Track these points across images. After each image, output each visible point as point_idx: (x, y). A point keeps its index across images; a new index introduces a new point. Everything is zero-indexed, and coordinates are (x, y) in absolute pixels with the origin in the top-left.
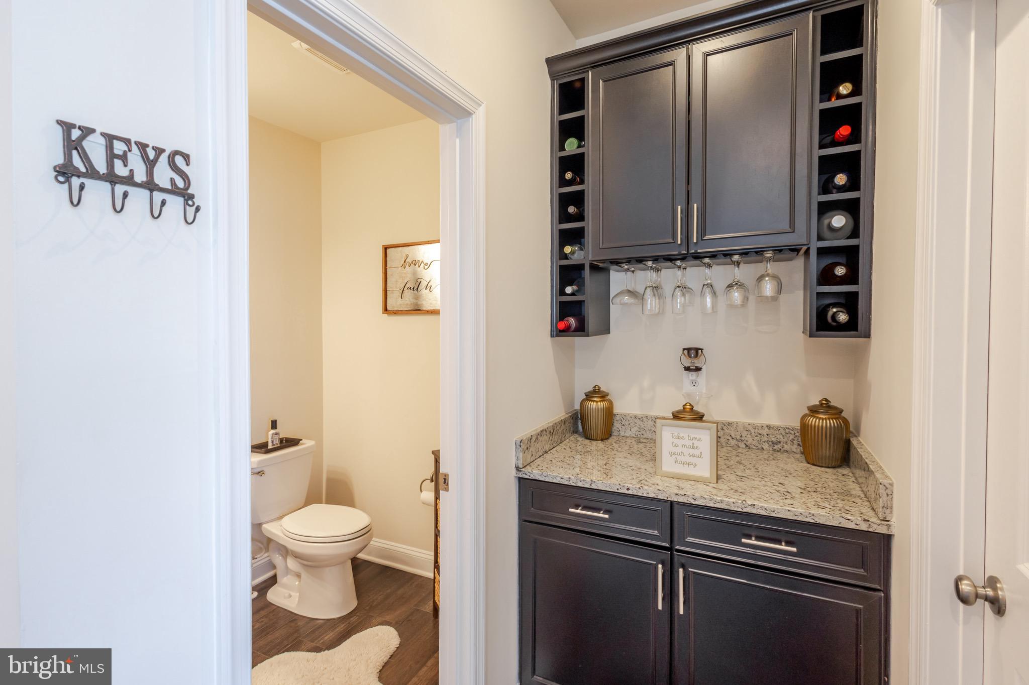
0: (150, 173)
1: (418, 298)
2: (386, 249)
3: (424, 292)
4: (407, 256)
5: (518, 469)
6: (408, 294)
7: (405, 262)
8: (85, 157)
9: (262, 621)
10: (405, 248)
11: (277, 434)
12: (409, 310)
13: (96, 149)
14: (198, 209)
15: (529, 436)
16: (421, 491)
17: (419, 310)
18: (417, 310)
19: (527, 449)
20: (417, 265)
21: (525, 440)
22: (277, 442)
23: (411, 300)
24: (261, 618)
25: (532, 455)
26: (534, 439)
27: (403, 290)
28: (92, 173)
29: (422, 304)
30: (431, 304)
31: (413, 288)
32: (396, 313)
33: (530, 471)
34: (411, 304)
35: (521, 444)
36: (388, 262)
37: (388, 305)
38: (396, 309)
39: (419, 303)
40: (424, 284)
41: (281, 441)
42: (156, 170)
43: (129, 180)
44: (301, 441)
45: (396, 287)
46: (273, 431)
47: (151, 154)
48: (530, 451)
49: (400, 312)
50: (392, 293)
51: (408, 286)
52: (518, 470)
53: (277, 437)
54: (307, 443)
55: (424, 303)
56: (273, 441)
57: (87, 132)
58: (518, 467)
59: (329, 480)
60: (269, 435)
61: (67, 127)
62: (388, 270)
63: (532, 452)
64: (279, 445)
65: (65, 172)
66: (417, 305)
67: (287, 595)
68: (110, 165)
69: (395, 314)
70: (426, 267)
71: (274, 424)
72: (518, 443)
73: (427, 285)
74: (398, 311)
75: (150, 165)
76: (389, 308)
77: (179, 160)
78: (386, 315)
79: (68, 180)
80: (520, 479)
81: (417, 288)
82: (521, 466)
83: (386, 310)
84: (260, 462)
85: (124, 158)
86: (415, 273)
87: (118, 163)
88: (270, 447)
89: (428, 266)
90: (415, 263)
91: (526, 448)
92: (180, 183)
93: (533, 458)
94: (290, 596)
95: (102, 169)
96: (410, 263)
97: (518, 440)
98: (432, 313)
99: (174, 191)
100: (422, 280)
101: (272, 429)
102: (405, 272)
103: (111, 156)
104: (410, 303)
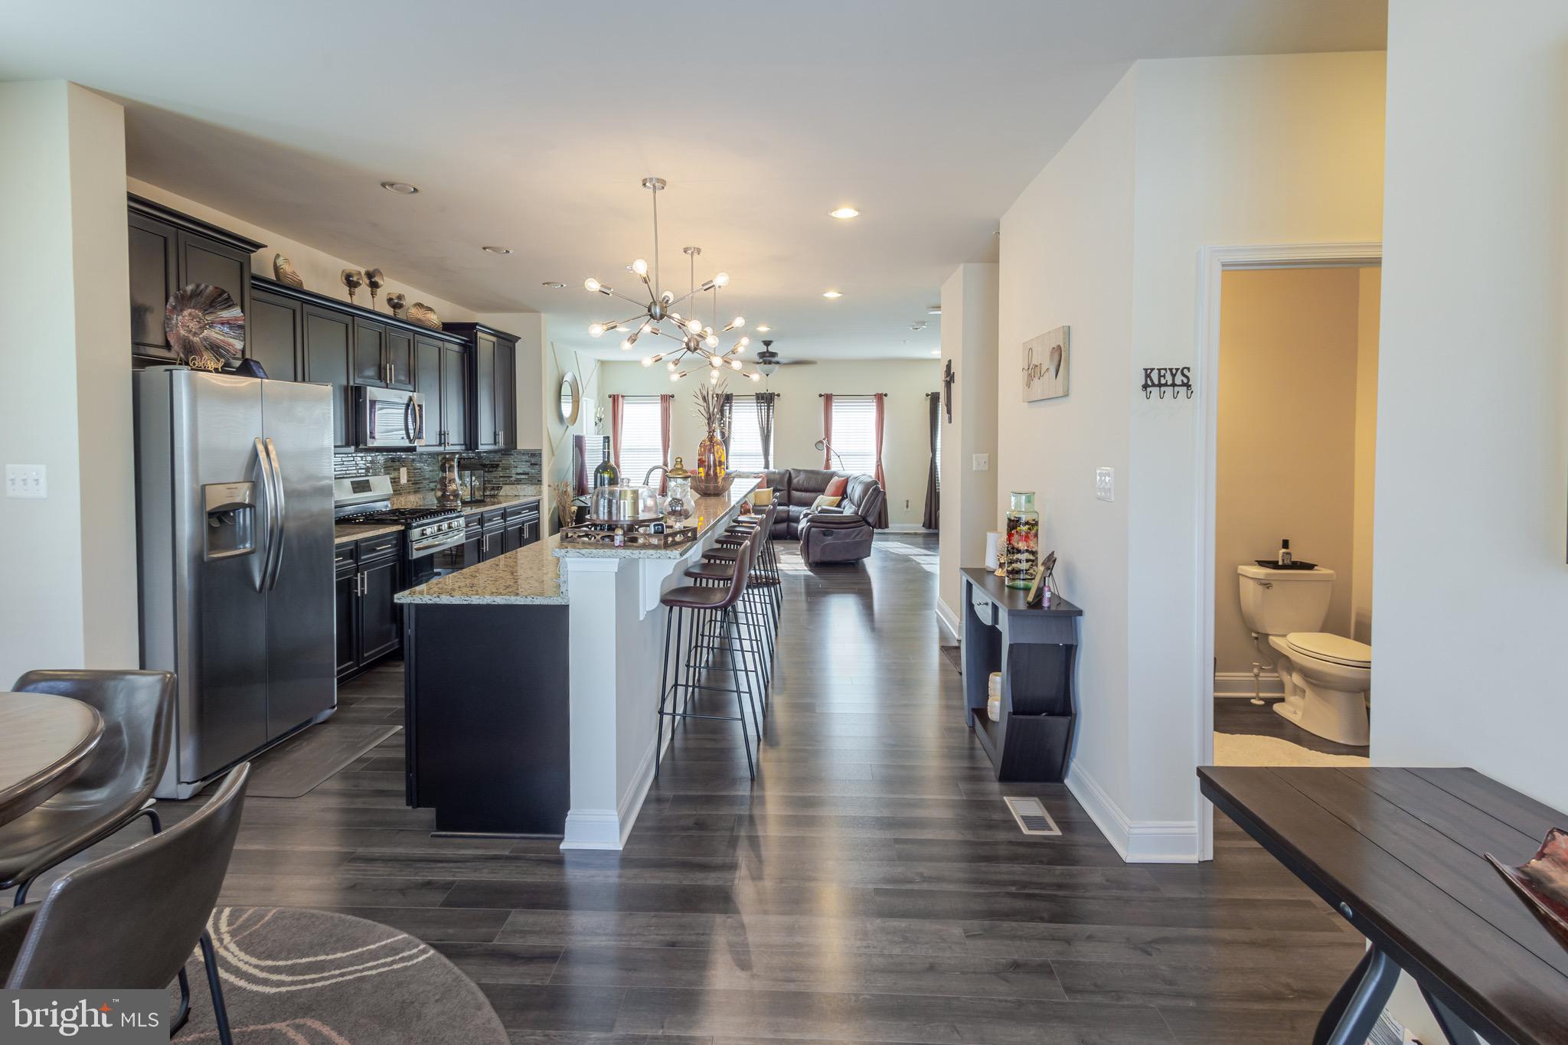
0: (1173, 380)
8: (1151, 380)
11: (1288, 553)
13: (1155, 376)
14: (1192, 392)
22: (1288, 561)
28: (1154, 385)
41: (1292, 561)
42: (1176, 378)
43: (1166, 385)
44: (1314, 567)
46: (1284, 550)
47: (1174, 371)
53: (1288, 556)
54: (1321, 571)
56: (1283, 559)
57: (1152, 370)
60: (1280, 553)
61: (1146, 370)
64: (1289, 564)
65: (1145, 387)
67: (1293, 711)
68: (1159, 380)
71: (1286, 544)
75: (1174, 376)
77: (1185, 371)
79: (1146, 390)
84: (1266, 575)
85: (1164, 376)
87: (1162, 378)
88: (1280, 564)
92: (1185, 381)
94: (1297, 714)
95: (1156, 382)
99: (1183, 384)
101: (1283, 548)
103: (1160, 376)
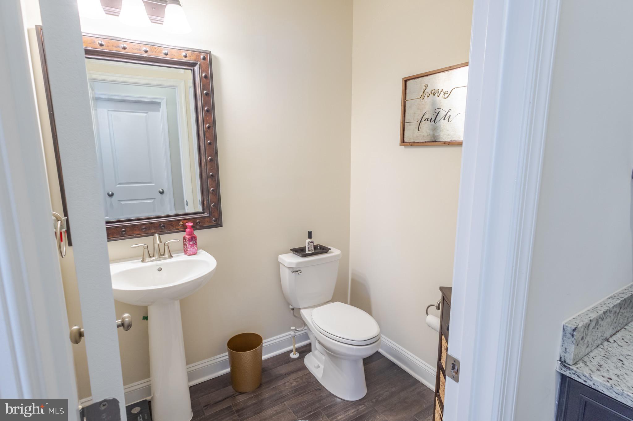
1: (435, 129)
2: (406, 81)
3: (443, 123)
4: (426, 86)
5: (563, 363)
6: (426, 126)
7: (424, 93)
9: (298, 381)
10: (425, 78)
11: (312, 242)
12: (425, 142)
15: (587, 321)
16: (427, 314)
17: (436, 142)
18: (434, 142)
19: (582, 338)
20: (436, 95)
21: (581, 327)
22: (312, 249)
23: (428, 131)
24: (298, 378)
25: (587, 347)
26: (593, 324)
27: (421, 122)
29: (439, 135)
30: (449, 135)
31: (431, 119)
32: (413, 144)
33: (587, 375)
34: (428, 135)
35: (575, 333)
36: (407, 95)
37: (405, 136)
38: (412, 141)
39: (436, 134)
40: (442, 114)
41: (316, 247)
44: (329, 250)
45: (414, 119)
46: (309, 240)
48: (586, 341)
49: (416, 144)
50: (410, 125)
51: (425, 117)
52: (565, 366)
53: (312, 245)
54: (335, 252)
55: (442, 134)
56: (309, 248)
58: (565, 362)
59: (353, 281)
60: (306, 242)
62: (407, 102)
63: (588, 342)
64: (313, 252)
66: (434, 136)
67: (316, 365)
69: (411, 145)
70: (446, 96)
71: (310, 235)
72: (569, 330)
73: (446, 115)
74: (415, 142)
76: (406, 140)
78: (403, 147)
80: (563, 377)
81: (435, 119)
82: (569, 361)
83: (403, 142)
84: (298, 264)
86: (434, 103)
88: (307, 252)
89: (447, 94)
90: (434, 93)
91: (580, 338)
93: (589, 349)
94: (318, 367)
96: (429, 92)
97: (569, 326)
98: (449, 144)
100: (441, 111)
101: (308, 238)
102: (423, 103)
104: (426, 135)
